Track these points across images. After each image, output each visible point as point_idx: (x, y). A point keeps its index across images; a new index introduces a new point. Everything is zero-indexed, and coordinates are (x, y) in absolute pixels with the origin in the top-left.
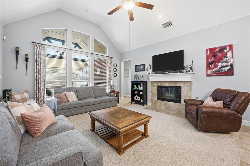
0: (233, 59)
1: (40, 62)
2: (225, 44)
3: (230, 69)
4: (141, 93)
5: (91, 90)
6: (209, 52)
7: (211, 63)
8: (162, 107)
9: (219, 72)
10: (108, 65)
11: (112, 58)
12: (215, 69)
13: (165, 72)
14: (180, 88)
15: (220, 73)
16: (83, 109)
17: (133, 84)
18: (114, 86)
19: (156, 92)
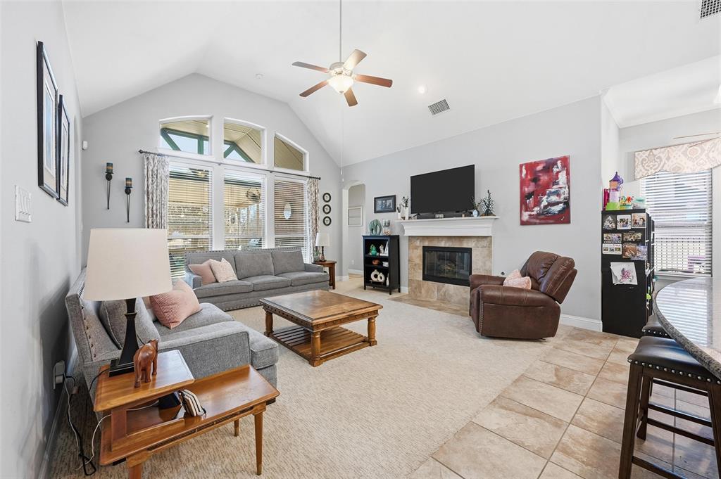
0: (569, 188)
1: (155, 195)
2: (554, 156)
3: (564, 209)
4: (386, 264)
5: (268, 257)
6: (524, 172)
7: (529, 196)
8: (432, 295)
9: (543, 217)
10: (308, 197)
11: (320, 179)
12: (537, 209)
13: (437, 216)
14: (469, 250)
15: (547, 218)
16: (248, 298)
17: (368, 243)
18: (323, 247)
19: (419, 261)
